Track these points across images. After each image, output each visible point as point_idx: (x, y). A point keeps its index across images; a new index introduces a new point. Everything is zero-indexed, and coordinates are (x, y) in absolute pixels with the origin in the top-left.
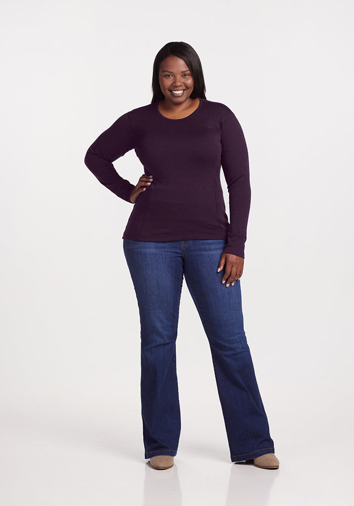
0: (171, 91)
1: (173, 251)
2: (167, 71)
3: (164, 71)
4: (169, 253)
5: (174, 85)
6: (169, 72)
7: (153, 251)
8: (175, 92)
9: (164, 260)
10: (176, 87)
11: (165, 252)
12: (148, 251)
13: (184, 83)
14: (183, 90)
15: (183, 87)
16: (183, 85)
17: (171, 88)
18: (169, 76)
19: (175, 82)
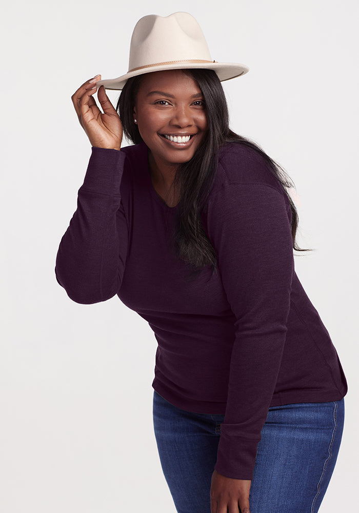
0: (165, 136)
2: (159, 93)
3: (151, 94)
5: (176, 123)
6: (163, 95)
8: (175, 139)
10: (179, 127)
13: (195, 121)
14: (191, 136)
15: (193, 130)
16: (193, 123)
17: (165, 130)
18: (162, 103)
19: (177, 118)
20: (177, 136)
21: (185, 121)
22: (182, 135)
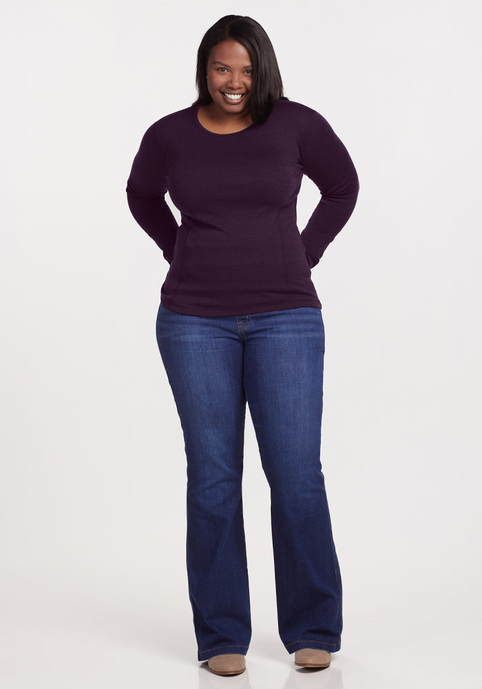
0: (223, 93)
1: (227, 335)
2: (220, 63)
3: (215, 63)
4: (221, 340)
5: (230, 85)
6: (223, 64)
7: (196, 337)
8: (230, 96)
9: (215, 351)
10: (232, 89)
11: (214, 338)
12: (189, 338)
13: (245, 84)
14: (243, 95)
15: (243, 90)
16: (243, 86)
17: (224, 89)
18: (223, 70)
19: (231, 82)
20: (231, 94)
21: (236, 84)
22: (234, 94)
